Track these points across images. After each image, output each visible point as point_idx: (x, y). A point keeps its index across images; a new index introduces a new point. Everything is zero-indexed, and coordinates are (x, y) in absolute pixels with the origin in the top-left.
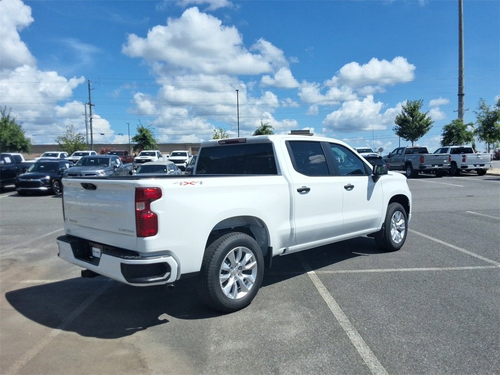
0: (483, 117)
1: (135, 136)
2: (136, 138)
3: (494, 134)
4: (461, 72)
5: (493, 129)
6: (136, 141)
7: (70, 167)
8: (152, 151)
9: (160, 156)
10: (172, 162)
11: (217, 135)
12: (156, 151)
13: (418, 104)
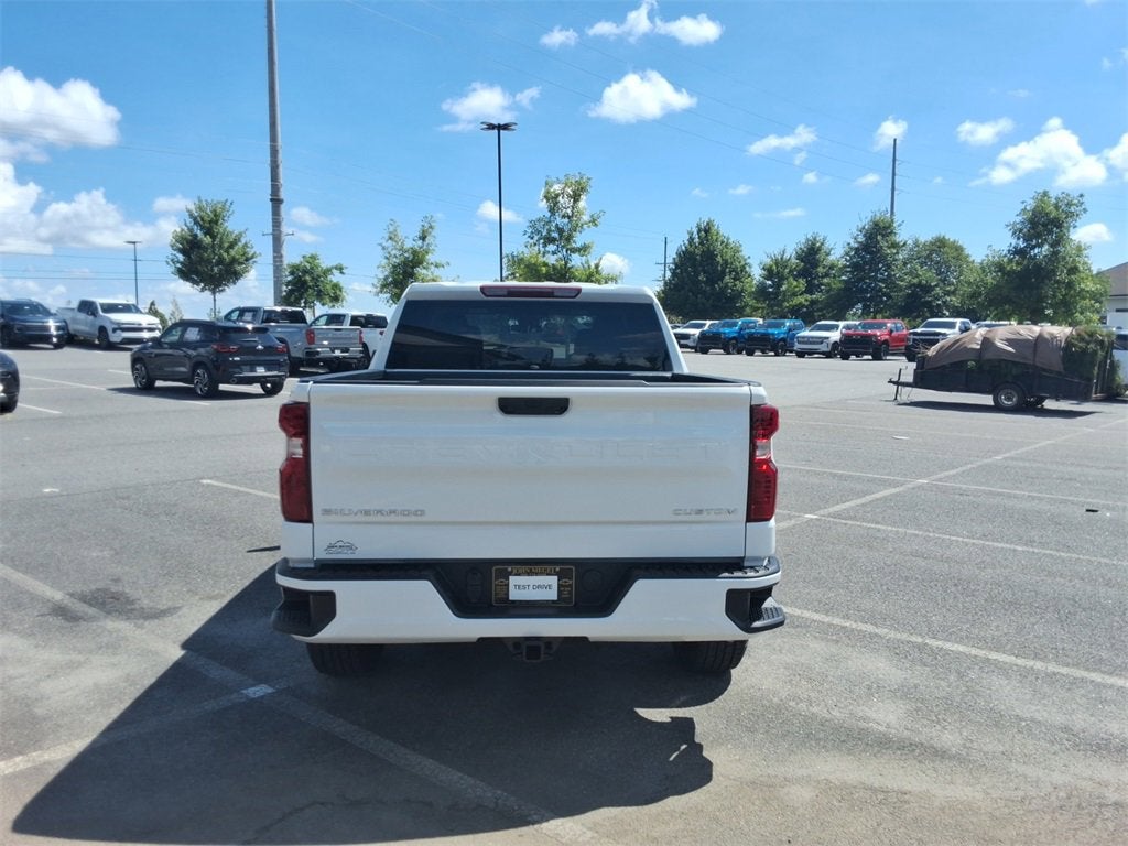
0: (395, 256)
4: (274, 152)
13: (223, 209)
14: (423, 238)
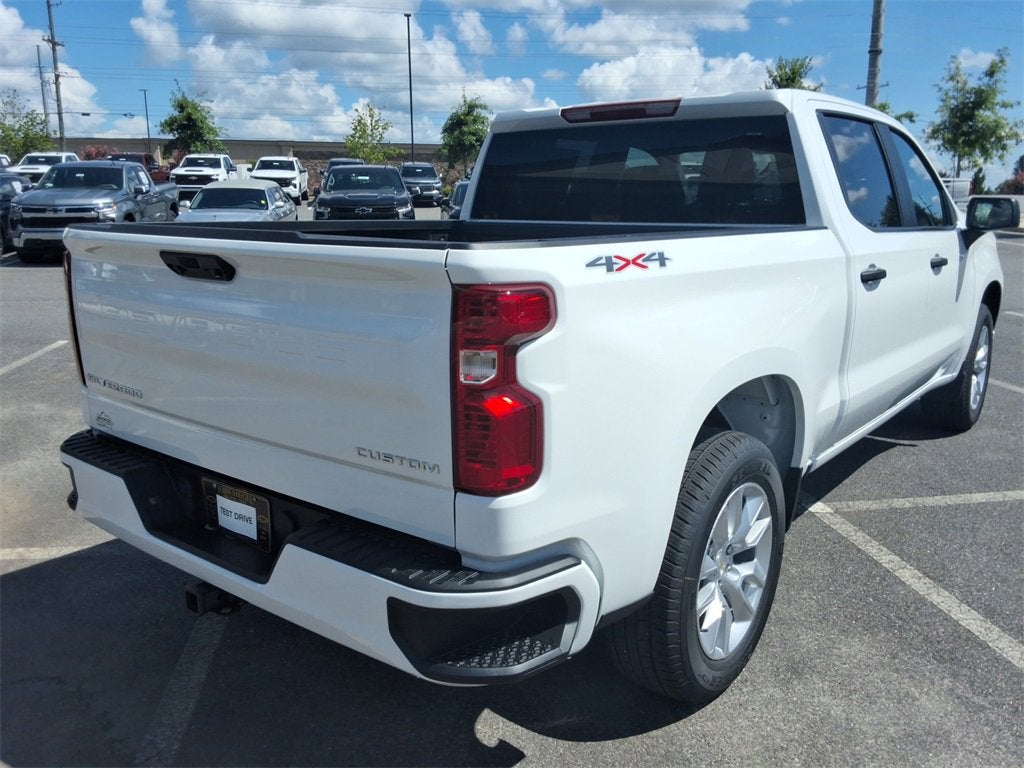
0: (954, 97)
1: (167, 118)
2: (170, 125)
3: (973, 137)
5: (971, 127)
6: (172, 130)
7: (25, 189)
8: (211, 156)
9: (230, 168)
10: (275, 184)
11: (363, 121)
12: (221, 157)
13: (802, 66)
14: (991, 73)
